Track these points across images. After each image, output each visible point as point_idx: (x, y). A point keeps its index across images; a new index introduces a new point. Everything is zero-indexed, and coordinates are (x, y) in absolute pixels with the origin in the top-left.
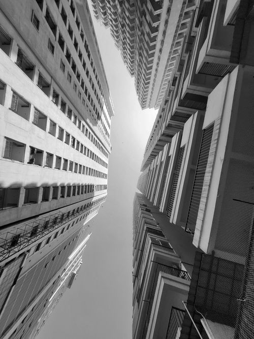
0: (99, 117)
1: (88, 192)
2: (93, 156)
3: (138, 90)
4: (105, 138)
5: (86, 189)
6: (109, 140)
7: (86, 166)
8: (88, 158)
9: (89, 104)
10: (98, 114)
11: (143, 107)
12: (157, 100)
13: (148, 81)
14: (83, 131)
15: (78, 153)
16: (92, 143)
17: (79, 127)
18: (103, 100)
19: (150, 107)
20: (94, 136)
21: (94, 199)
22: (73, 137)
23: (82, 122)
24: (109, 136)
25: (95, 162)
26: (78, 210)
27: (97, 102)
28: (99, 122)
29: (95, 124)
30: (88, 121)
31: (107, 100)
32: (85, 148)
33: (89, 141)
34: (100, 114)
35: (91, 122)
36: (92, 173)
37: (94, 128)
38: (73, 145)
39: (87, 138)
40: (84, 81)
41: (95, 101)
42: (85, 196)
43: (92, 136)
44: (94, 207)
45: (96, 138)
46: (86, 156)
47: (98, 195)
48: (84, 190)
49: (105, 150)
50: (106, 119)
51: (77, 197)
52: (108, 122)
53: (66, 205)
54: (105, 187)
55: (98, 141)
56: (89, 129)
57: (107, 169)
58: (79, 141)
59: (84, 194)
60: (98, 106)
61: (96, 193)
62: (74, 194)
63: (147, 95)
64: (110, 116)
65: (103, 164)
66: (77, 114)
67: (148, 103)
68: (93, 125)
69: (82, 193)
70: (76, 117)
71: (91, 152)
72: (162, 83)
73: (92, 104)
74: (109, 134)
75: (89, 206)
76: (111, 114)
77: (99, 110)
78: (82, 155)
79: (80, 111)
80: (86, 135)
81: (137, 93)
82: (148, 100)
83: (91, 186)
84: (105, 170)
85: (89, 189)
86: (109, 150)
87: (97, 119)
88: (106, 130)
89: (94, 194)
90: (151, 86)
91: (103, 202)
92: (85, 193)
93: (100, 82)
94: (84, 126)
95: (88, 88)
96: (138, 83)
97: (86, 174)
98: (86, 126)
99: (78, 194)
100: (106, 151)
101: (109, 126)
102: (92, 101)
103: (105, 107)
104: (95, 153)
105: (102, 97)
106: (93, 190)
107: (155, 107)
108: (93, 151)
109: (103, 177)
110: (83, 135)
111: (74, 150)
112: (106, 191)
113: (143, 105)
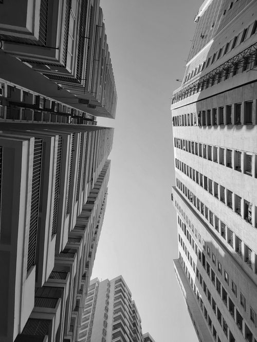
0: (202, 257)
1: (209, 111)
2: (206, 184)
3: (134, 312)
4: (186, 218)
5: (215, 119)
6: (178, 214)
7: (218, 165)
8: (214, 180)
9: (223, 284)
10: (204, 264)
11: (120, 280)
12: (96, 296)
13: (116, 331)
14: (230, 232)
15: (236, 191)
16: (210, 208)
17: (238, 240)
18: (198, 289)
19: (108, 283)
20: (208, 222)
21: (195, 96)
22: (249, 221)
23: (232, 250)
24: (180, 221)
25: (200, 171)
26: (227, 74)
27: (208, 287)
28: (201, 248)
29: (207, 246)
30: (222, 252)
31: (191, 290)
32: (222, 200)
33: (216, 213)
34: (201, 264)
35: (217, 250)
36: (205, 150)
37: (209, 238)
38: (247, 206)
39: (222, 218)
40: (237, 327)
41: (212, 288)
42: (215, 104)
43: (211, 222)
44: (196, 79)
45: (203, 218)
46: (220, 183)
47: (189, 106)
48: (217, 116)
49: (184, 195)
50: (188, 254)
51: (230, 100)
52: (185, 248)
53: (252, 84)
54: (175, 121)
55: (199, 213)
56: (219, 235)
57: (176, 157)
58: (236, 215)
59: (216, 106)
60: (207, 279)
61: (193, 109)
62: (238, 106)
63: (115, 305)
64: (181, 258)
65: (183, 168)
66: (245, 266)
67: (113, 290)
68: (211, 244)
69: (221, 109)
70: (247, 259)
71: (210, 192)
72: (91, 330)
73: (219, 283)
74: (179, 226)
75: (204, 84)
76: (179, 263)
77: (203, 272)
78: (227, 187)
79: (239, 271)
80: (223, 225)
81: (134, 306)
82: (112, 295)
83: (204, 125)
84: (179, 154)
85: (207, 119)
86: (176, 195)
87: (206, 254)
88: (186, 233)
89: (198, 108)
90: (111, 323)
91: (177, 91)
92: (215, 110)
93: (207, 324)
94: (230, 241)
95: (229, 313)
96: (134, 325)
97: (215, 148)
98: (225, 242)
99: (229, 108)
100: (181, 192)
101: (181, 240)
102: (218, 289)
103: (193, 276)
104: (202, 189)
105: (200, 296)
106: (199, 116)
107: (98, 282)
108: (207, 193)
109: (183, 142)
110: (229, 225)
111: (244, 196)
112: (175, 114)
113: (121, 285)
